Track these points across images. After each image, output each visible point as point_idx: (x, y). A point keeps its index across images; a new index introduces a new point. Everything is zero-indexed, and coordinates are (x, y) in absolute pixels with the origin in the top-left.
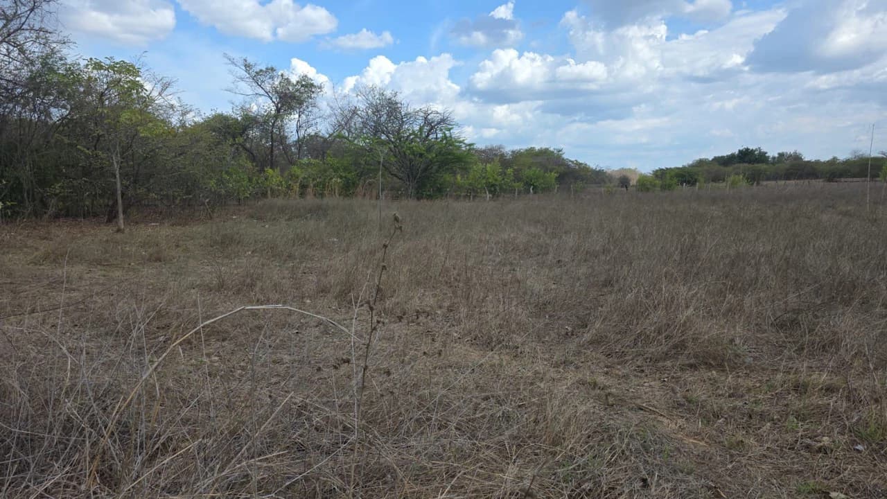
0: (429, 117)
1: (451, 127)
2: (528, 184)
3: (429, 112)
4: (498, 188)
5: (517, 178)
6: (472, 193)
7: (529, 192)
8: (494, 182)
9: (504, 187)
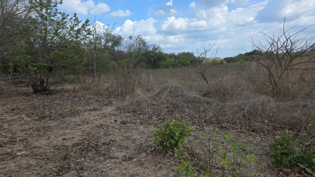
0: (155, 46)
1: (161, 49)
2: (182, 64)
3: (155, 45)
4: (174, 65)
5: (179, 63)
6: (167, 67)
7: (183, 66)
8: (173, 64)
9: (176, 65)
